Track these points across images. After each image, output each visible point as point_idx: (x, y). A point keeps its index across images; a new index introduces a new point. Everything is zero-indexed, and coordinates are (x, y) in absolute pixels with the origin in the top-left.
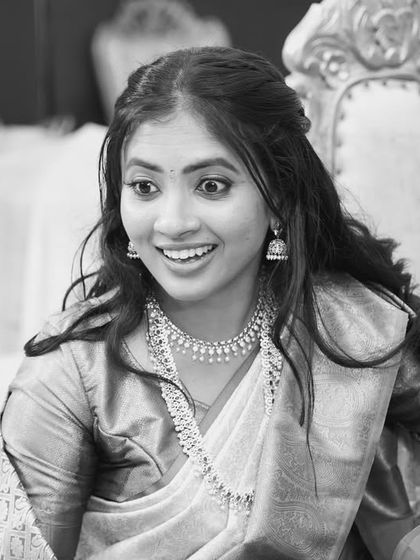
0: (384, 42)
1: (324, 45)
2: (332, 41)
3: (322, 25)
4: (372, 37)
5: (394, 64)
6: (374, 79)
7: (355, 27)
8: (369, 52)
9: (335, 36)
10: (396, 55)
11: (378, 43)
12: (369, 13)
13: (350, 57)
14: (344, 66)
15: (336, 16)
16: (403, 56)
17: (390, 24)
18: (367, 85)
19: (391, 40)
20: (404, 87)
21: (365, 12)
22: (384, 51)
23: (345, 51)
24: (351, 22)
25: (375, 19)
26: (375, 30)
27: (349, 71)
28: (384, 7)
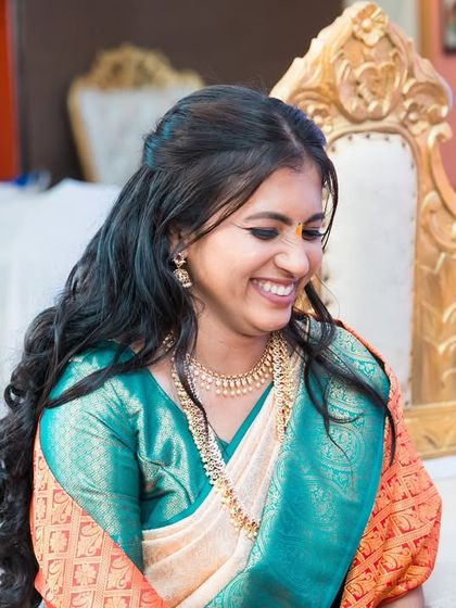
0: (366, 94)
1: (307, 98)
2: (315, 95)
3: (305, 79)
4: (355, 90)
5: (377, 118)
6: (356, 132)
7: (338, 81)
8: (351, 105)
9: (317, 90)
10: (379, 108)
11: (360, 96)
12: (352, 67)
13: (333, 110)
14: (327, 119)
15: (319, 70)
16: (385, 109)
17: (373, 77)
18: (350, 138)
19: (374, 93)
20: (387, 139)
21: (348, 65)
22: (367, 104)
23: (328, 104)
24: (333, 76)
25: (358, 73)
26: (358, 83)
27: (332, 125)
28: (366, 61)
